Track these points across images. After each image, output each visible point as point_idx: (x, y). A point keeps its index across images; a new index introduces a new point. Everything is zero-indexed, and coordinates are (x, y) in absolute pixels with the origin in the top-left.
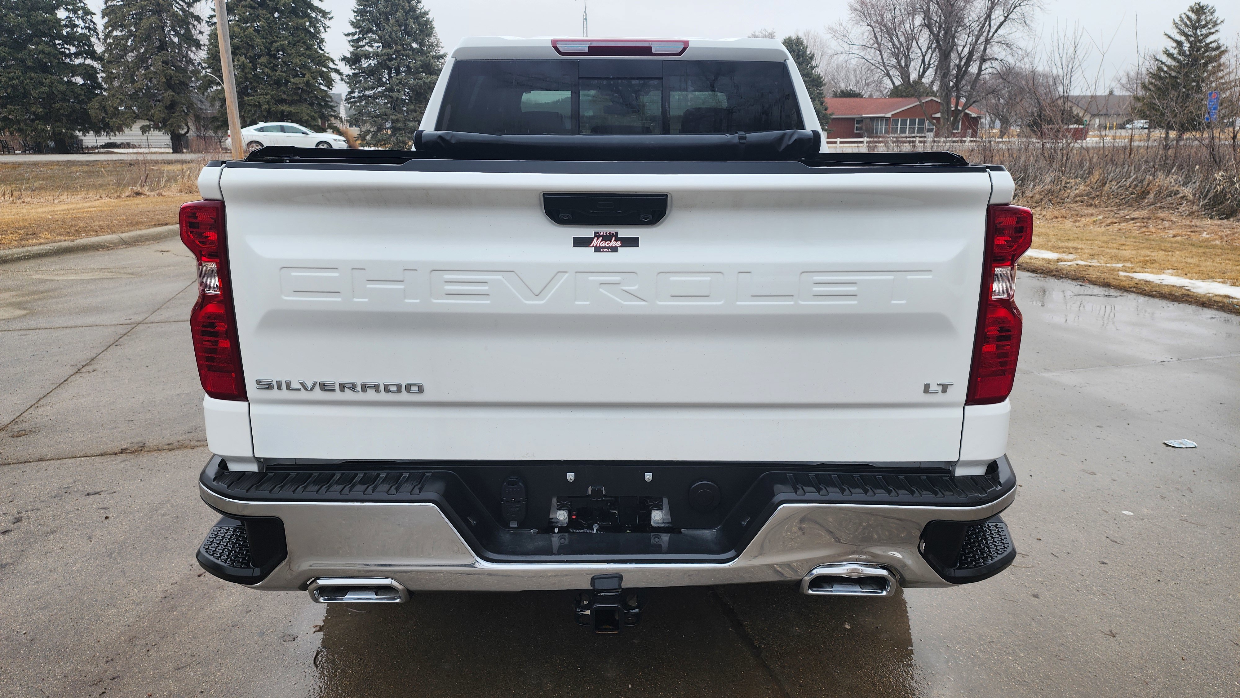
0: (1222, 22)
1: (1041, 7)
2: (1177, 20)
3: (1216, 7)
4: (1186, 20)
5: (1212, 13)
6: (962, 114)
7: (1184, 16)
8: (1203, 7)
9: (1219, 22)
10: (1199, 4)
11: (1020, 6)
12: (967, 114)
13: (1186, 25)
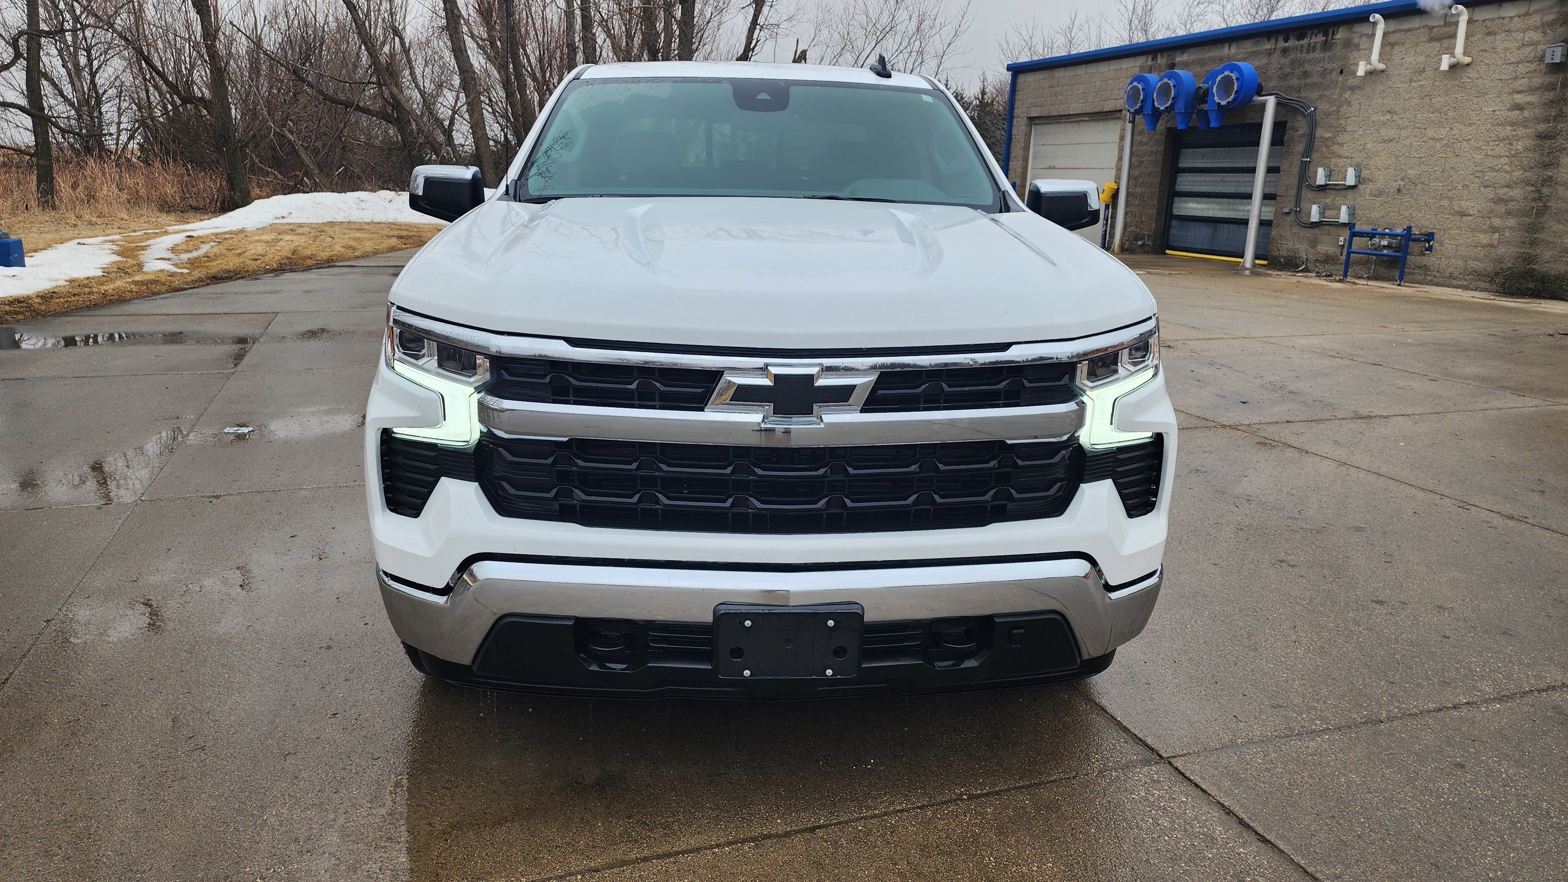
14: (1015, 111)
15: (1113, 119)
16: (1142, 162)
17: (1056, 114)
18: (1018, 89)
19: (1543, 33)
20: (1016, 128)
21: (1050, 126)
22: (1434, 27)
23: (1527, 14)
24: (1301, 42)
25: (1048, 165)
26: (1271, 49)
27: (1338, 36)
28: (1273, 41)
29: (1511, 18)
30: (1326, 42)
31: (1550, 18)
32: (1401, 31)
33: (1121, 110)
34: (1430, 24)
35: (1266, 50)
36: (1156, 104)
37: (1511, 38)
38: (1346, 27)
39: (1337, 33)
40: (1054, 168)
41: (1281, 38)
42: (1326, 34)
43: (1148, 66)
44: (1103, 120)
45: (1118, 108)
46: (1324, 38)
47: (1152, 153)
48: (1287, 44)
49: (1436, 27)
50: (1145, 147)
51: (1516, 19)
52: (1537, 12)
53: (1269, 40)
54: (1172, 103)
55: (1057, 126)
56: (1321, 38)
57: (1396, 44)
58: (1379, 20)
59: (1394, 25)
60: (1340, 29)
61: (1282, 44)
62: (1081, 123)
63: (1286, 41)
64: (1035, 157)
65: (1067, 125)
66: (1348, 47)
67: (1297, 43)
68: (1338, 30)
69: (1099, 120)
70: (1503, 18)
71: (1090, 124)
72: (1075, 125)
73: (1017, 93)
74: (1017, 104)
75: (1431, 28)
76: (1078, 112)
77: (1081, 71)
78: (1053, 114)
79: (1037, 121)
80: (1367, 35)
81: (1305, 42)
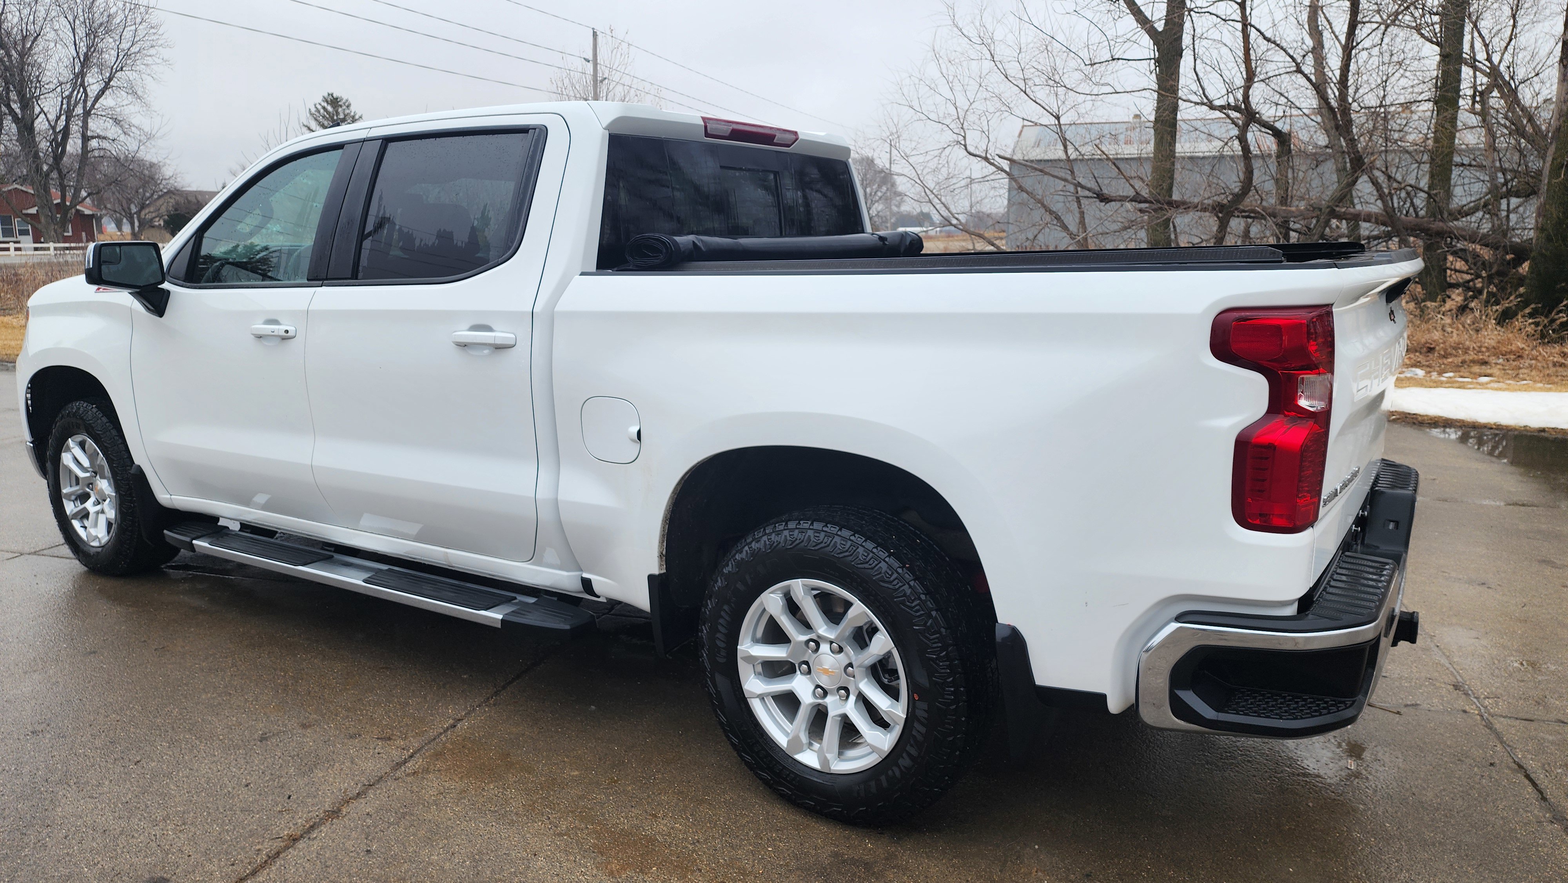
0: (361, 117)
1: (154, 76)
2: (313, 110)
3: (351, 101)
4: (322, 111)
5: (348, 106)
6: (73, 210)
7: (319, 107)
8: (337, 99)
9: (357, 117)
10: (332, 95)
11: (122, 70)
12: (78, 211)
13: (324, 117)
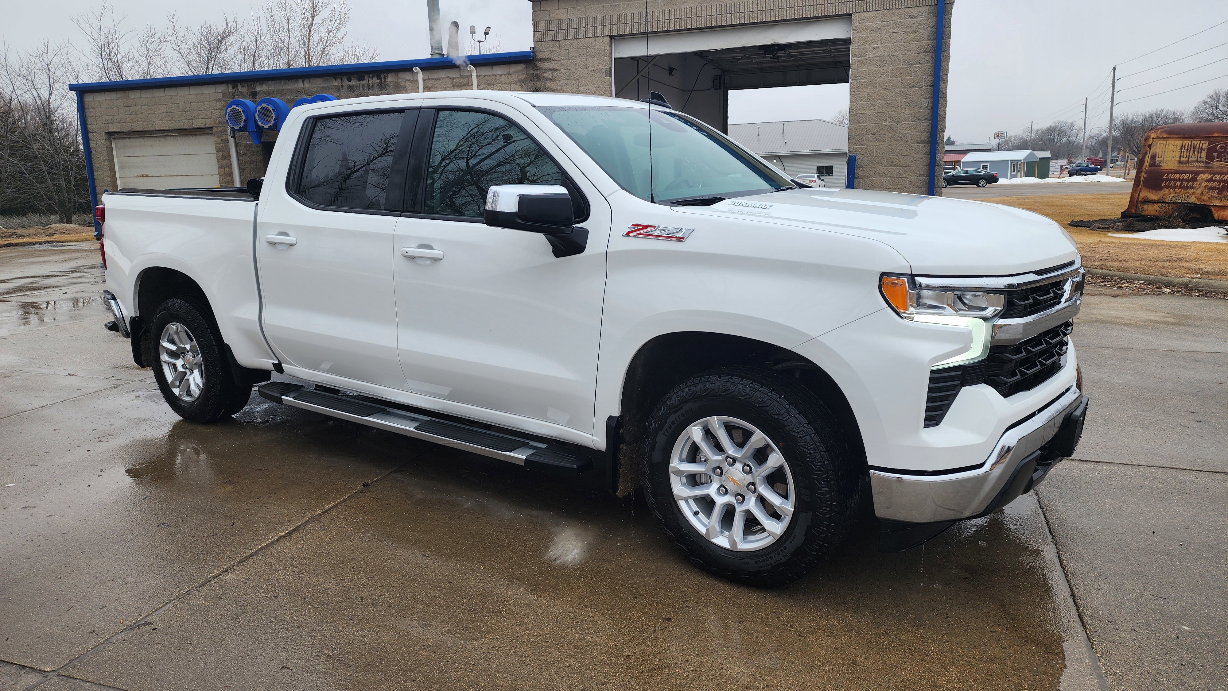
14: (89, 126)
15: (202, 134)
16: (244, 169)
17: (140, 129)
18: (86, 106)
19: (520, 86)
20: (94, 142)
21: (133, 140)
22: (454, 78)
23: (509, 74)
24: (362, 82)
25: (139, 174)
26: (339, 86)
27: (389, 80)
28: (339, 80)
29: (500, 75)
30: (381, 83)
31: (522, 77)
32: (432, 79)
33: (212, 128)
34: (451, 76)
35: (335, 86)
36: (259, 123)
37: (503, 88)
38: (393, 74)
39: (388, 78)
40: (147, 176)
41: (345, 79)
42: (379, 78)
43: (230, 93)
44: (192, 135)
45: (208, 125)
46: (379, 81)
47: (251, 162)
48: (351, 83)
49: (456, 78)
50: (244, 157)
51: (503, 76)
52: (514, 73)
53: (335, 80)
54: (274, 123)
55: (141, 140)
56: (376, 81)
57: (432, 87)
58: (418, 71)
59: (428, 75)
60: (389, 75)
61: (346, 83)
62: (168, 138)
63: (350, 80)
64: (121, 168)
65: (152, 139)
66: (398, 88)
67: (359, 83)
68: (387, 76)
69: (187, 135)
70: (496, 75)
71: (178, 138)
72: (162, 139)
73: (86, 110)
74: (89, 121)
75: (453, 79)
76: (164, 128)
77: (159, 94)
78: (136, 129)
79: (116, 136)
80: (410, 80)
81: (365, 82)
